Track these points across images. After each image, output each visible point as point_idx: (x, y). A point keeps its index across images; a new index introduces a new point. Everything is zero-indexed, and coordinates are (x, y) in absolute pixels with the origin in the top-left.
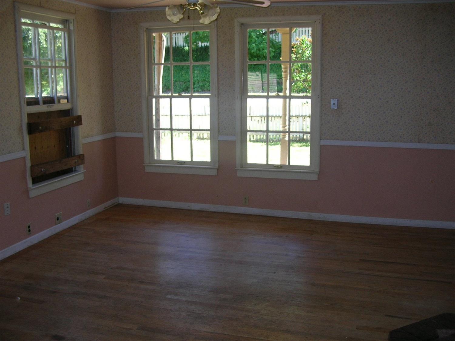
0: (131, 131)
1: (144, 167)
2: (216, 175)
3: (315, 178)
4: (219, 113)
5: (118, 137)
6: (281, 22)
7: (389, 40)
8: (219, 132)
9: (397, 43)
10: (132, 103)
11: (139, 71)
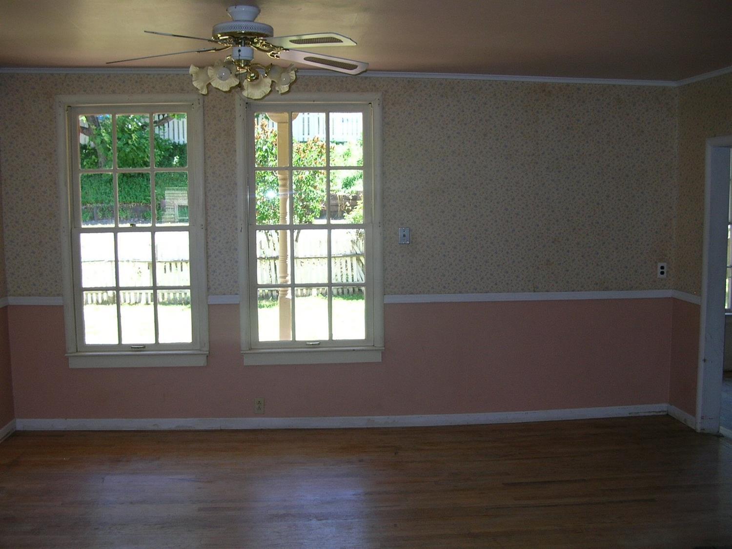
0: (40, 295)
1: (67, 359)
2: (206, 364)
3: (377, 358)
4: (208, 256)
5: (11, 306)
6: (315, 102)
7: (485, 135)
8: (209, 289)
9: (497, 140)
10: (41, 242)
11: (55, 184)
